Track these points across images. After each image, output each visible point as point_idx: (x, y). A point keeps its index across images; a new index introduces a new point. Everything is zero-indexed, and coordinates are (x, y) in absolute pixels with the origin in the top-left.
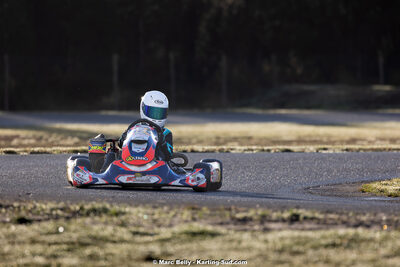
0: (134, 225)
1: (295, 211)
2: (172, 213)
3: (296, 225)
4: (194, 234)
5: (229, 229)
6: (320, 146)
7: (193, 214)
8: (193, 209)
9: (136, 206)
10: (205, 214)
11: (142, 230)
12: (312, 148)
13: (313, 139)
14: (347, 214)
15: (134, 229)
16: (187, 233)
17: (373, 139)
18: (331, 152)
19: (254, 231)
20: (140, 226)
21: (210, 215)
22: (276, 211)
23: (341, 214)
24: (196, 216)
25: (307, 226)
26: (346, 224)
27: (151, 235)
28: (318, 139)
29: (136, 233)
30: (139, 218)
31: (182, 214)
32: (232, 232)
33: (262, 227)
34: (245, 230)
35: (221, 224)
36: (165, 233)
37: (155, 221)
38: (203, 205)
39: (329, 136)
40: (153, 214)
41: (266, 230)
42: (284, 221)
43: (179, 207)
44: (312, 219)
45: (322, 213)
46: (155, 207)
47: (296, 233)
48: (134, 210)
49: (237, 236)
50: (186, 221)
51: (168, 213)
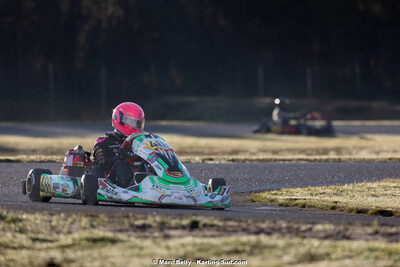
0: (33, 232)
1: (194, 218)
2: (70, 220)
3: (196, 232)
4: (95, 241)
5: (129, 236)
6: (206, 157)
7: (91, 222)
8: (92, 216)
9: (33, 213)
10: (103, 221)
11: (41, 236)
12: (197, 159)
13: (195, 150)
14: (246, 221)
15: (33, 236)
16: (88, 240)
17: (255, 151)
18: (217, 162)
19: (155, 238)
20: (39, 233)
21: (109, 222)
22: (175, 218)
23: (241, 221)
24: (95, 223)
25: (208, 233)
26: (246, 231)
27: (51, 241)
28: (200, 150)
29: (35, 240)
30: (37, 225)
31: (80, 221)
32: (133, 239)
33: (162, 234)
34: (146, 237)
35: (121, 231)
36: (65, 240)
37: (53, 228)
38: (101, 213)
39: (211, 148)
40: (50, 221)
41: (167, 237)
42: (183, 227)
43: (76, 214)
44: (212, 226)
45: (221, 220)
46: (52, 215)
47: (198, 240)
48: (31, 217)
49: (138, 242)
50: (85, 229)
51: (66, 220)
